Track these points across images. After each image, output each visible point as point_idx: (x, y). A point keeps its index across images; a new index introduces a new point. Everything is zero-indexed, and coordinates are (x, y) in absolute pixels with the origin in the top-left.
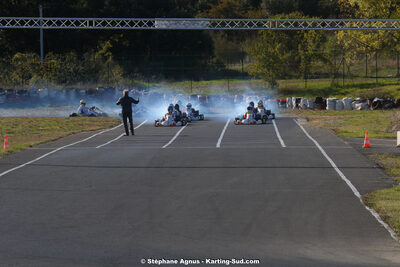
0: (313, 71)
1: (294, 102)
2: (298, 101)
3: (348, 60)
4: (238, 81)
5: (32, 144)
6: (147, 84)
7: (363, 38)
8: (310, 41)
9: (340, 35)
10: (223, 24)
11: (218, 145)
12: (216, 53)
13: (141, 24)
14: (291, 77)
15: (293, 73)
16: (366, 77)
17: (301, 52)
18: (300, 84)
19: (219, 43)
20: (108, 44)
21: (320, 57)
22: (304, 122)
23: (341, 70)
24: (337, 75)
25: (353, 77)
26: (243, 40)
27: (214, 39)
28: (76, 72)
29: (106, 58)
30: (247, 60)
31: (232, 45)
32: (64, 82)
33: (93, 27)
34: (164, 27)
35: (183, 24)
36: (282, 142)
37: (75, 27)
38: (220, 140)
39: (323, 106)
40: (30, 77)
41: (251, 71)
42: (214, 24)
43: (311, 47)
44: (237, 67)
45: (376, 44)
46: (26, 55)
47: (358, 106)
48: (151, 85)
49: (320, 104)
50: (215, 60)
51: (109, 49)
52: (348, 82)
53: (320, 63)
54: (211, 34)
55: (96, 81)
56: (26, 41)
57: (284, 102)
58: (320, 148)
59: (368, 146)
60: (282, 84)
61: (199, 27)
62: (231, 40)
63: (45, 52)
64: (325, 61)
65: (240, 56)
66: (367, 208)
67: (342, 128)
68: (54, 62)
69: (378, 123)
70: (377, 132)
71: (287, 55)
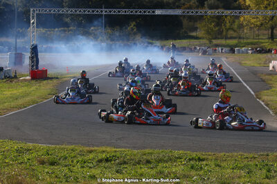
0: (229, 36)
2: (222, 49)
3: (245, 31)
4: (195, 40)
6: (151, 41)
7: (253, 21)
8: (228, 22)
9: (242, 19)
12: (184, 27)
13: (149, 12)
14: (219, 39)
15: (219, 37)
16: (254, 39)
17: (223, 27)
18: (223, 42)
19: (185, 22)
21: (232, 29)
22: (225, 59)
23: (242, 36)
24: (240, 38)
25: (247, 38)
26: (197, 21)
29: (133, 29)
30: (199, 30)
31: (191, 24)
32: (114, 40)
33: (127, 13)
34: (160, 13)
35: (169, 12)
37: (118, 13)
39: (234, 52)
40: (98, 38)
41: (200, 36)
42: (184, 12)
43: (228, 25)
44: (194, 34)
45: (258, 23)
46: (96, 28)
47: (250, 52)
48: (154, 42)
49: (232, 51)
50: (183, 30)
51: (134, 25)
52: (245, 41)
53: (232, 32)
54: (182, 18)
55: (129, 40)
57: (216, 50)
58: (234, 71)
60: (215, 42)
61: (177, 14)
63: (105, 27)
64: (235, 31)
65: (195, 29)
67: (243, 62)
69: (260, 59)
70: (260, 64)
71: (217, 28)
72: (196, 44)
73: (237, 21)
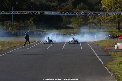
1: (86, 36)
3: (102, 24)
4: (70, 30)
5: (9, 47)
6: (43, 30)
8: (91, 18)
10: (64, 13)
11: (63, 48)
13: (40, 13)
16: (107, 29)
19: (64, 19)
20: (32, 19)
21: (94, 23)
27: (63, 18)
28: (22, 27)
29: (31, 23)
30: (73, 24)
32: (19, 29)
33: (26, 14)
34: (47, 14)
35: (53, 13)
36: (82, 48)
37: (21, 14)
38: (63, 47)
40: (9, 28)
41: (74, 27)
42: (62, 13)
43: (91, 20)
44: (70, 26)
45: (110, 19)
46: (8, 22)
47: (105, 37)
48: (44, 31)
50: (63, 24)
51: (32, 20)
52: (102, 30)
53: (94, 25)
55: (28, 29)
56: (8, 17)
58: (93, 49)
59: (106, 49)
61: (57, 14)
62: (68, 18)
63: (13, 21)
65: (71, 23)
66: (105, 67)
67: (100, 44)
68: (16, 24)
69: (110, 42)
70: (110, 45)
71: (84, 22)
72: (71, 32)
73: (97, 17)
